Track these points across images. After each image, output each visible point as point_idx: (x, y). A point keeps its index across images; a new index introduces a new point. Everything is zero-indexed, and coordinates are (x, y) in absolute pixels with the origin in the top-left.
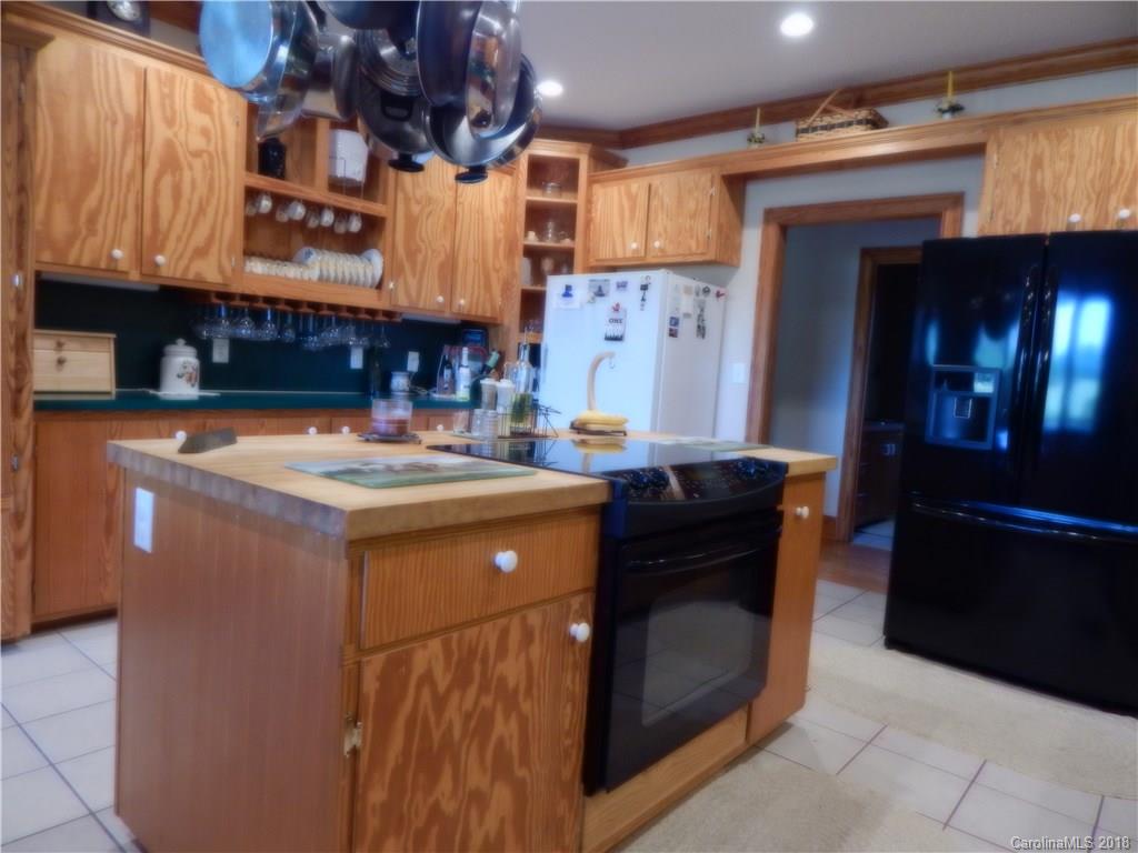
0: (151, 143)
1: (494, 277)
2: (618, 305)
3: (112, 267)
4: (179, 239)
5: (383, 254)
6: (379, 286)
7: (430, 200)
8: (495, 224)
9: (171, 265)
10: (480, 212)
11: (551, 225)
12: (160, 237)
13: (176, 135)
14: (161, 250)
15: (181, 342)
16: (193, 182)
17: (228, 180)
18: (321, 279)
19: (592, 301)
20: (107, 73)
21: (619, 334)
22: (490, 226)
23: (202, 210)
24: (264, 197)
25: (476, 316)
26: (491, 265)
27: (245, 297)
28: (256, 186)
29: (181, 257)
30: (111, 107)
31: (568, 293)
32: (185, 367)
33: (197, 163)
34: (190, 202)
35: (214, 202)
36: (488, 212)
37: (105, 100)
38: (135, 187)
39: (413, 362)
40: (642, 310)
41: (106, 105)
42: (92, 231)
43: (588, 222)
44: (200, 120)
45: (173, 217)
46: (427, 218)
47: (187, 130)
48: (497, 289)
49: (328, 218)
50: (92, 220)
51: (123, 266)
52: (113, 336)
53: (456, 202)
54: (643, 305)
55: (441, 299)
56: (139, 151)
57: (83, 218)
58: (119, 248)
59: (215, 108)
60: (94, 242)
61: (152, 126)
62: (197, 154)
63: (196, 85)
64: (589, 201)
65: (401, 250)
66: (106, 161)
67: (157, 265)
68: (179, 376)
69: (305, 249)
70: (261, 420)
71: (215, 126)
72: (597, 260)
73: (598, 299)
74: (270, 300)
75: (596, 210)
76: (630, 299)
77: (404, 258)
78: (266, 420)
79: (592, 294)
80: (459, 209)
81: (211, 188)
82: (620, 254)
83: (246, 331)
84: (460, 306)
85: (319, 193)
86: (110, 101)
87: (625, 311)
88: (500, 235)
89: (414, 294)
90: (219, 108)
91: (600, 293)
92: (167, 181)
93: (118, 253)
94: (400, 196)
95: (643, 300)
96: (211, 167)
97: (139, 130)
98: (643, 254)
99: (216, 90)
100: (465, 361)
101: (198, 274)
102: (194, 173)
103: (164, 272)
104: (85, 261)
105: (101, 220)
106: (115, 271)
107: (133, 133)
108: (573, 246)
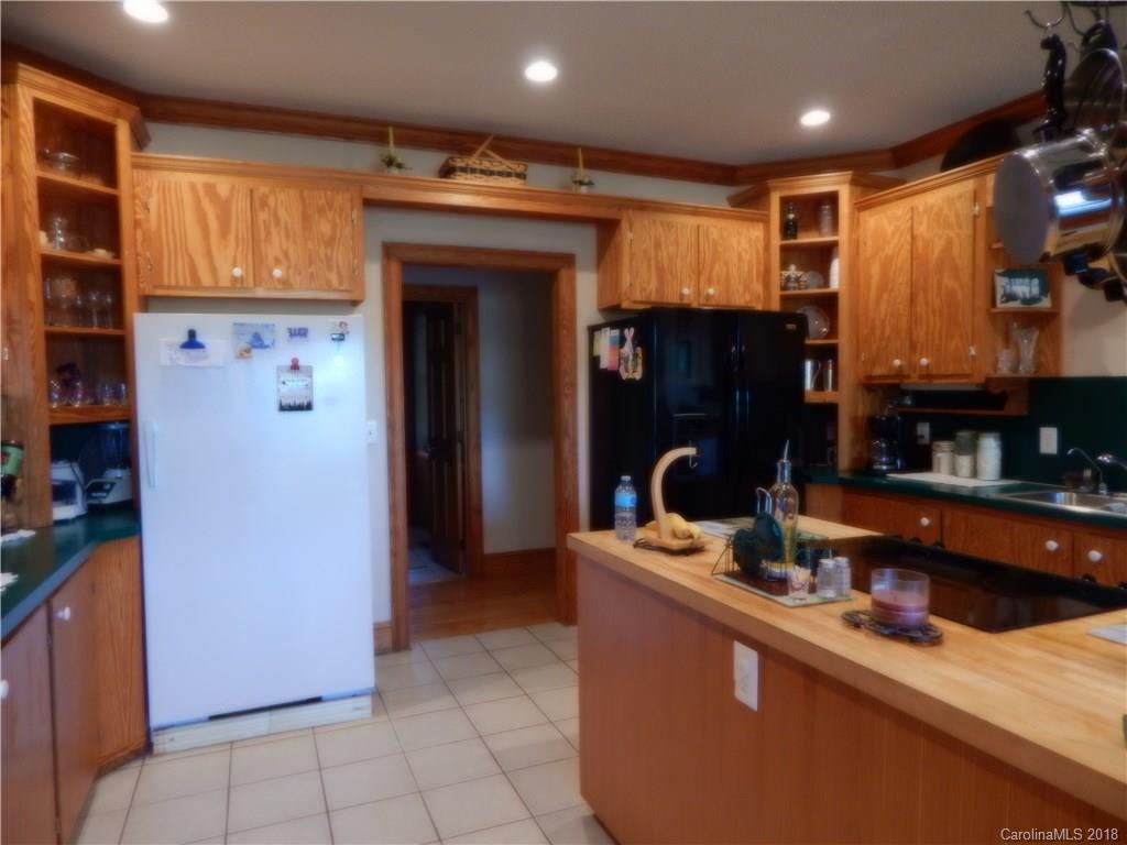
2: (296, 362)
19: (244, 355)
21: (304, 401)
31: (192, 343)
43: (135, 224)
72: (160, 287)
79: (244, 346)
82: (207, 280)
91: (258, 342)
98: (250, 283)
108: (116, 262)
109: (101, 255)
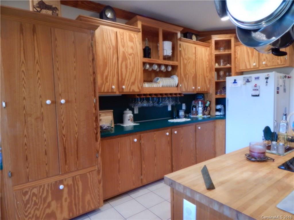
0: (119, 53)
1: (207, 79)
2: (256, 85)
3: (112, 91)
4: (128, 80)
5: (178, 76)
6: (177, 86)
7: (189, 58)
8: (206, 62)
9: (126, 88)
10: (202, 60)
11: (222, 61)
12: (123, 80)
13: (125, 50)
14: (123, 84)
15: (128, 109)
16: (130, 63)
17: (138, 61)
18: (162, 86)
19: (245, 84)
20: (107, 35)
21: (258, 94)
22: (205, 63)
23: (133, 71)
24: (147, 64)
25: (203, 91)
26: (206, 75)
27: (145, 95)
28: (145, 61)
29: (128, 85)
30: (109, 44)
31: (235, 82)
32: (130, 117)
33: (131, 57)
34: (130, 69)
35: (135, 68)
36: (204, 59)
37: (108, 43)
38: (116, 67)
39: (184, 107)
40: (267, 86)
41: (108, 44)
42: (107, 82)
43: (235, 58)
44: (130, 44)
45: (126, 74)
46: (189, 64)
47: (128, 48)
48: (207, 82)
49: (163, 68)
50: (107, 78)
51: (115, 91)
52: (112, 111)
53: (196, 58)
54: (267, 84)
55: (194, 88)
56: (117, 56)
57: (104, 78)
58: (114, 85)
59: (134, 40)
60: (108, 84)
61: (119, 48)
62: (130, 55)
63: (129, 34)
64: (235, 52)
65: (183, 75)
66: (109, 60)
67: (123, 89)
68: (129, 120)
69: (157, 78)
70: (155, 132)
71: (134, 46)
72: (240, 70)
73: (248, 83)
74: (150, 95)
75: (238, 54)
76: (261, 82)
77: (183, 77)
78: (156, 132)
79: (245, 82)
80: (197, 60)
81: (134, 64)
82: (248, 67)
83: (145, 104)
84: (198, 89)
85: (161, 61)
86: (109, 42)
87: (259, 87)
88: (207, 66)
89: (186, 87)
90: (135, 40)
91: (248, 81)
92: (124, 63)
93: (114, 87)
94: (181, 58)
95: (267, 82)
96: (134, 58)
97: (116, 50)
98: (258, 66)
99: (134, 35)
100: (200, 105)
101: (133, 90)
102: (130, 60)
103: (125, 91)
104: (106, 91)
105: (109, 78)
106: (113, 92)
107: (115, 51)
108: (230, 66)
109: (228, 65)
